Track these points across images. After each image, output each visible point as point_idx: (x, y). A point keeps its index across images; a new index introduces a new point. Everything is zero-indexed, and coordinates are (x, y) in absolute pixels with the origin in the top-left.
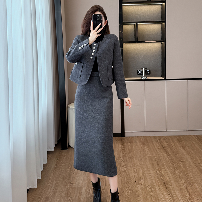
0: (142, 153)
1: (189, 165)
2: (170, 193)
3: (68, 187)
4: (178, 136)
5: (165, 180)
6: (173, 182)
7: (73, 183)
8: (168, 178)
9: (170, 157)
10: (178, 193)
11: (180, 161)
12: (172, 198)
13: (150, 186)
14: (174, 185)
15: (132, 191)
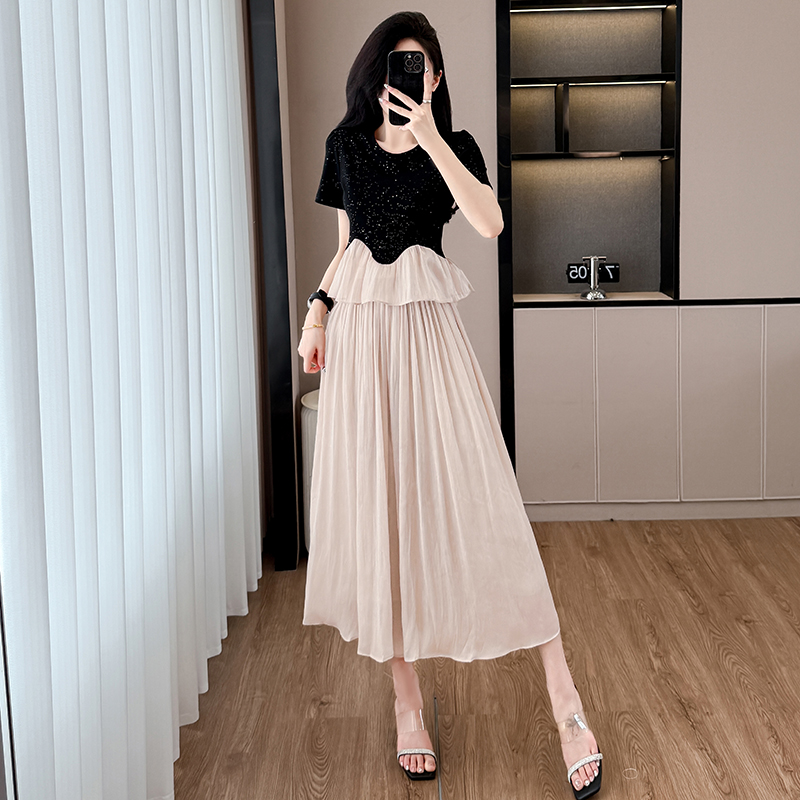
0: (587, 586)
1: (775, 637)
2: (705, 746)
3: (312, 715)
4: (725, 520)
5: (684, 694)
6: (715, 700)
7: (329, 703)
8: (694, 685)
9: (699, 605)
10: (737, 744)
11: (737, 619)
12: (715, 761)
13: (627, 716)
14: (722, 715)
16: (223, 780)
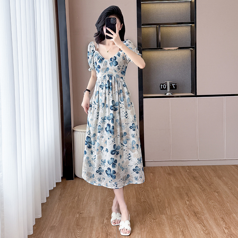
0: (167, 183)
1: (226, 196)
2: (201, 223)
3: (77, 216)
4: (213, 166)
5: (196, 210)
6: (205, 212)
7: (83, 213)
8: (199, 208)
9: (202, 188)
10: (211, 222)
11: (214, 191)
12: (204, 227)
13: (177, 216)
14: (207, 215)
15: (155, 221)
16: (49, 233)
